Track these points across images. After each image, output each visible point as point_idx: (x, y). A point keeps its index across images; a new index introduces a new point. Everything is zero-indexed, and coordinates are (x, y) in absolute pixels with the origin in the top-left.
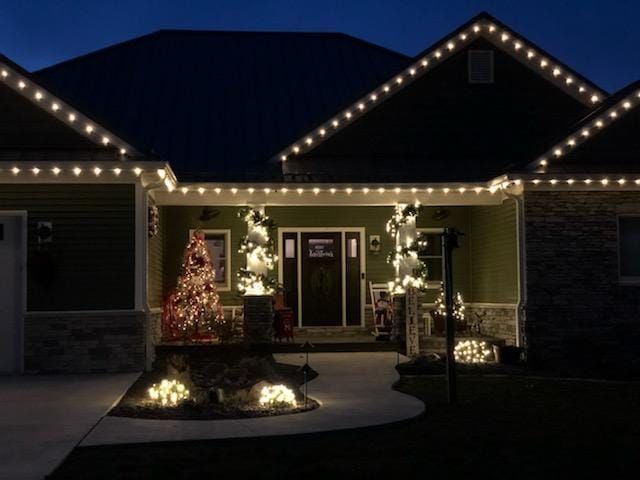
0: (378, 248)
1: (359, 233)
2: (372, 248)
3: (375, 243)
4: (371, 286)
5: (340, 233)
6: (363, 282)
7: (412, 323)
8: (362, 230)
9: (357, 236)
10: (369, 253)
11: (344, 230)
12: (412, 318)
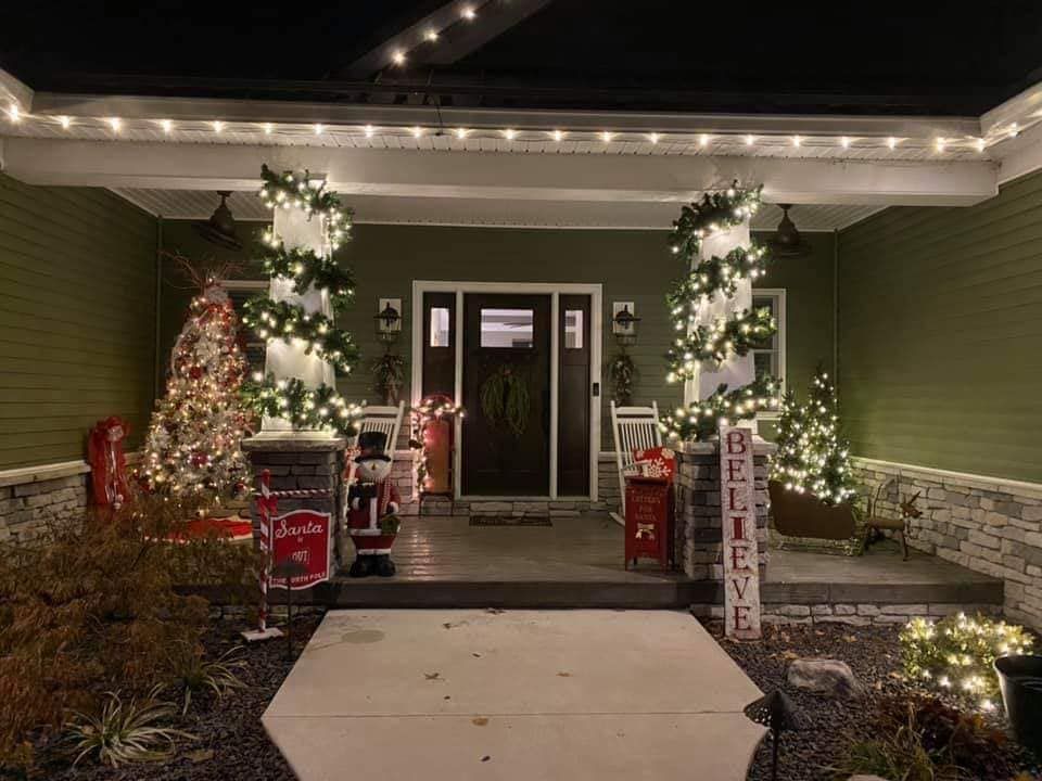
0: (631, 329)
1: (589, 297)
2: (617, 328)
3: (624, 317)
4: (615, 411)
5: (548, 297)
6: (596, 402)
7: (738, 534)
8: (595, 290)
9: (584, 302)
10: (610, 339)
11: (555, 289)
12: (738, 522)
